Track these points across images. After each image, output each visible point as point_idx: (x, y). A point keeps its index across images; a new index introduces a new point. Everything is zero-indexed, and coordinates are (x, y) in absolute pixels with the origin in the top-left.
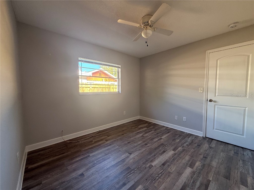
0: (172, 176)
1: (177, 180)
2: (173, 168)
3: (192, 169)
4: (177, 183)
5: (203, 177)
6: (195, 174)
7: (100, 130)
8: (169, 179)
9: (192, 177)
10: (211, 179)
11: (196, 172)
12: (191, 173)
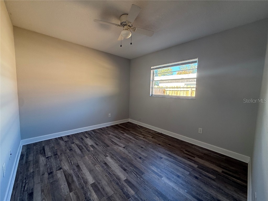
0: (92, 165)
1: (87, 167)
2: (98, 168)
3: (91, 185)
4: (84, 166)
5: (77, 187)
6: (84, 182)
7: (162, 133)
8: (90, 162)
9: (82, 178)
10: (71, 194)
11: (85, 186)
12: (87, 179)
